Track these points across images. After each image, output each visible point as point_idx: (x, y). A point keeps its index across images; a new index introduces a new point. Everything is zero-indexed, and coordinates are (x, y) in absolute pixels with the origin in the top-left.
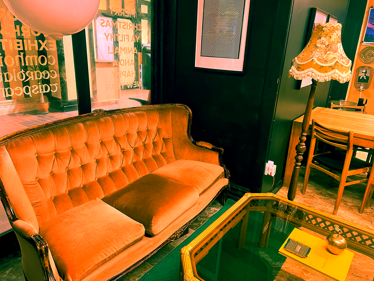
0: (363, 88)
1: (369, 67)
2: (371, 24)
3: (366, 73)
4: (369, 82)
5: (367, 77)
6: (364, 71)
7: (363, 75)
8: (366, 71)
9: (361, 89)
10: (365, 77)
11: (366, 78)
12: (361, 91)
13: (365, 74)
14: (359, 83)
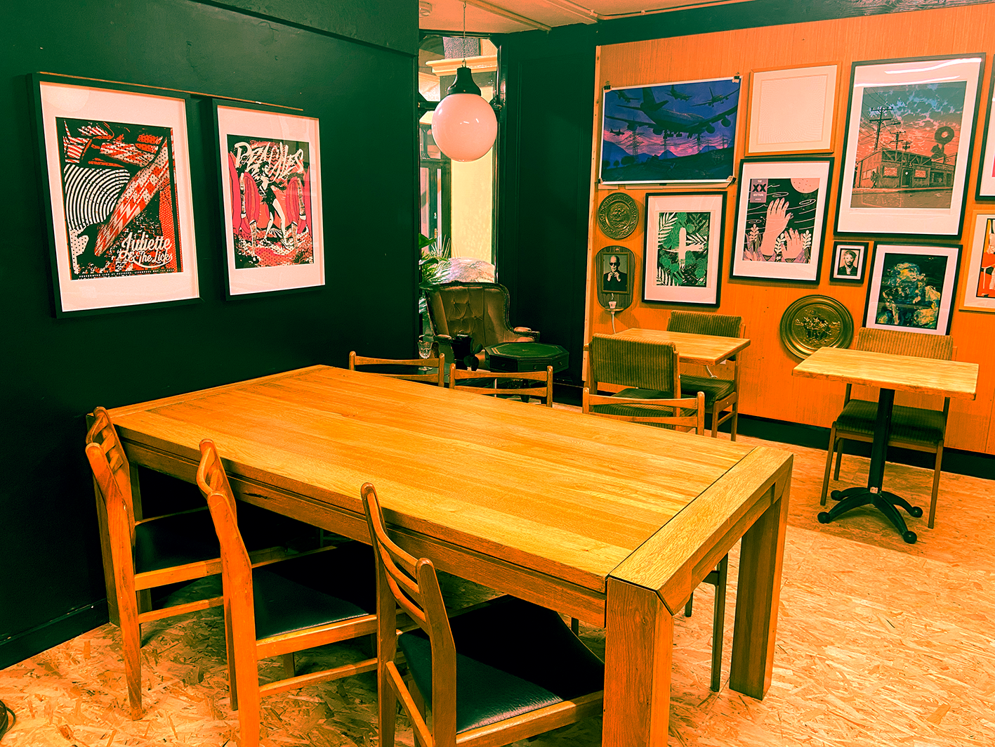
0: (616, 306)
1: (623, 249)
2: (612, 132)
3: (617, 264)
4: (628, 289)
5: (621, 275)
6: (613, 260)
7: (613, 270)
8: (618, 259)
9: (611, 307)
10: (617, 275)
11: (620, 277)
12: (613, 313)
13: (617, 268)
14: (606, 293)
